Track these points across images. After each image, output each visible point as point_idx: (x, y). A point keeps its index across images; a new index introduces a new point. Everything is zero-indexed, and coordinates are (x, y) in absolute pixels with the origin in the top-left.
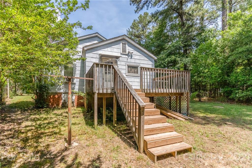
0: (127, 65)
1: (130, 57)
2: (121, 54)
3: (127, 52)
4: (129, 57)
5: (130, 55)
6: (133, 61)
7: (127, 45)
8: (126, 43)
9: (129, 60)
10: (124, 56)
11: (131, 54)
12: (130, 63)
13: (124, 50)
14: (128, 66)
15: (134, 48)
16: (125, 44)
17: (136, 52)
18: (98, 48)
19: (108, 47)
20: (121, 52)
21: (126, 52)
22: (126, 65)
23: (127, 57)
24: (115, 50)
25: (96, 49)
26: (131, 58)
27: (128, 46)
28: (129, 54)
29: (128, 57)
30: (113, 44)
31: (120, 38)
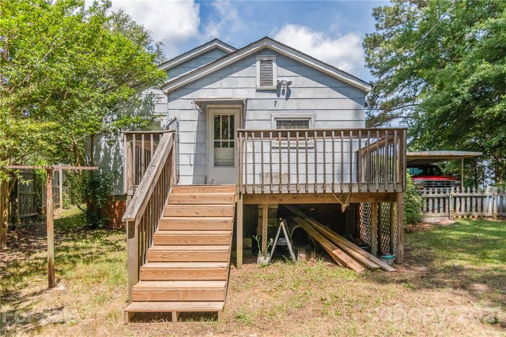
0: (275, 118)
1: (283, 94)
2: (258, 91)
3: (275, 84)
4: (281, 96)
5: (284, 90)
6: (292, 104)
7: (274, 64)
8: (271, 59)
9: (282, 104)
10: (267, 95)
11: (288, 88)
12: (282, 112)
13: (266, 78)
14: (277, 121)
15: (296, 68)
16: (270, 62)
17: (301, 78)
18: (198, 84)
19: (221, 78)
20: (259, 86)
21: (271, 84)
22: (273, 119)
23: (274, 96)
24: (242, 82)
25: (192, 86)
26: (287, 99)
27: (278, 65)
28: (282, 89)
29: (278, 96)
30: (234, 68)
31: (253, 49)
